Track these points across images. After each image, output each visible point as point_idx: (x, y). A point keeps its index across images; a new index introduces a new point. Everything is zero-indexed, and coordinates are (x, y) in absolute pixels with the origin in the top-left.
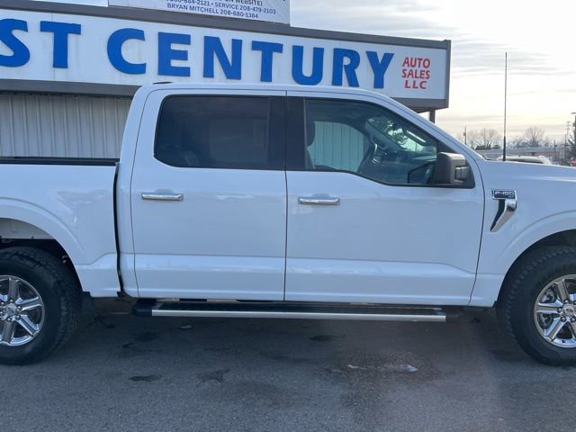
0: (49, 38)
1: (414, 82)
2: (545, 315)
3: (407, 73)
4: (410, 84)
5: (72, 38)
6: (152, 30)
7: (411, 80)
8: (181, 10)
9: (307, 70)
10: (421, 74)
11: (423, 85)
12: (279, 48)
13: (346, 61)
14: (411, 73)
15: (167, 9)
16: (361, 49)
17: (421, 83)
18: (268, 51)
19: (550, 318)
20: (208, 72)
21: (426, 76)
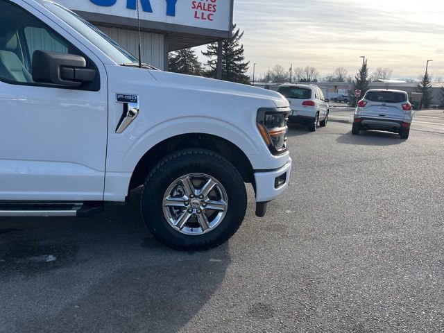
1: (203, 14)
3: (196, 4)
4: (199, 15)
7: (200, 12)
10: (209, 8)
11: (211, 17)
14: (200, 6)
17: (209, 15)
19: (179, 210)
21: (212, 9)
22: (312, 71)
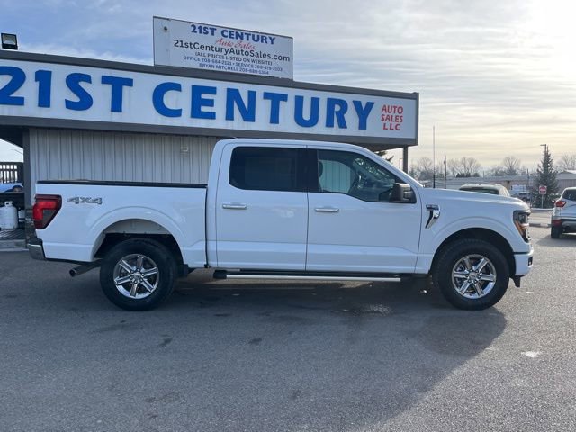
0: (108, 88)
1: (391, 125)
2: (459, 279)
3: (385, 117)
4: (388, 126)
5: (126, 89)
6: (187, 83)
7: (388, 123)
8: (210, 69)
9: (307, 116)
10: (396, 119)
11: (398, 127)
12: (284, 98)
13: (337, 108)
14: (388, 118)
15: (199, 68)
16: (349, 98)
17: (396, 126)
18: (276, 100)
19: (462, 280)
20: (230, 116)
21: (400, 120)
22: (471, 163)
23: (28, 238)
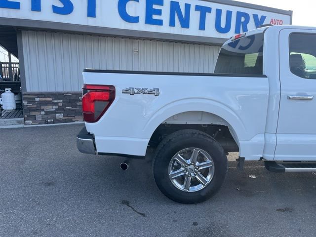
12: (209, 10)
13: (243, 19)
16: (250, 12)
20: (172, 24)
23: (26, 116)
